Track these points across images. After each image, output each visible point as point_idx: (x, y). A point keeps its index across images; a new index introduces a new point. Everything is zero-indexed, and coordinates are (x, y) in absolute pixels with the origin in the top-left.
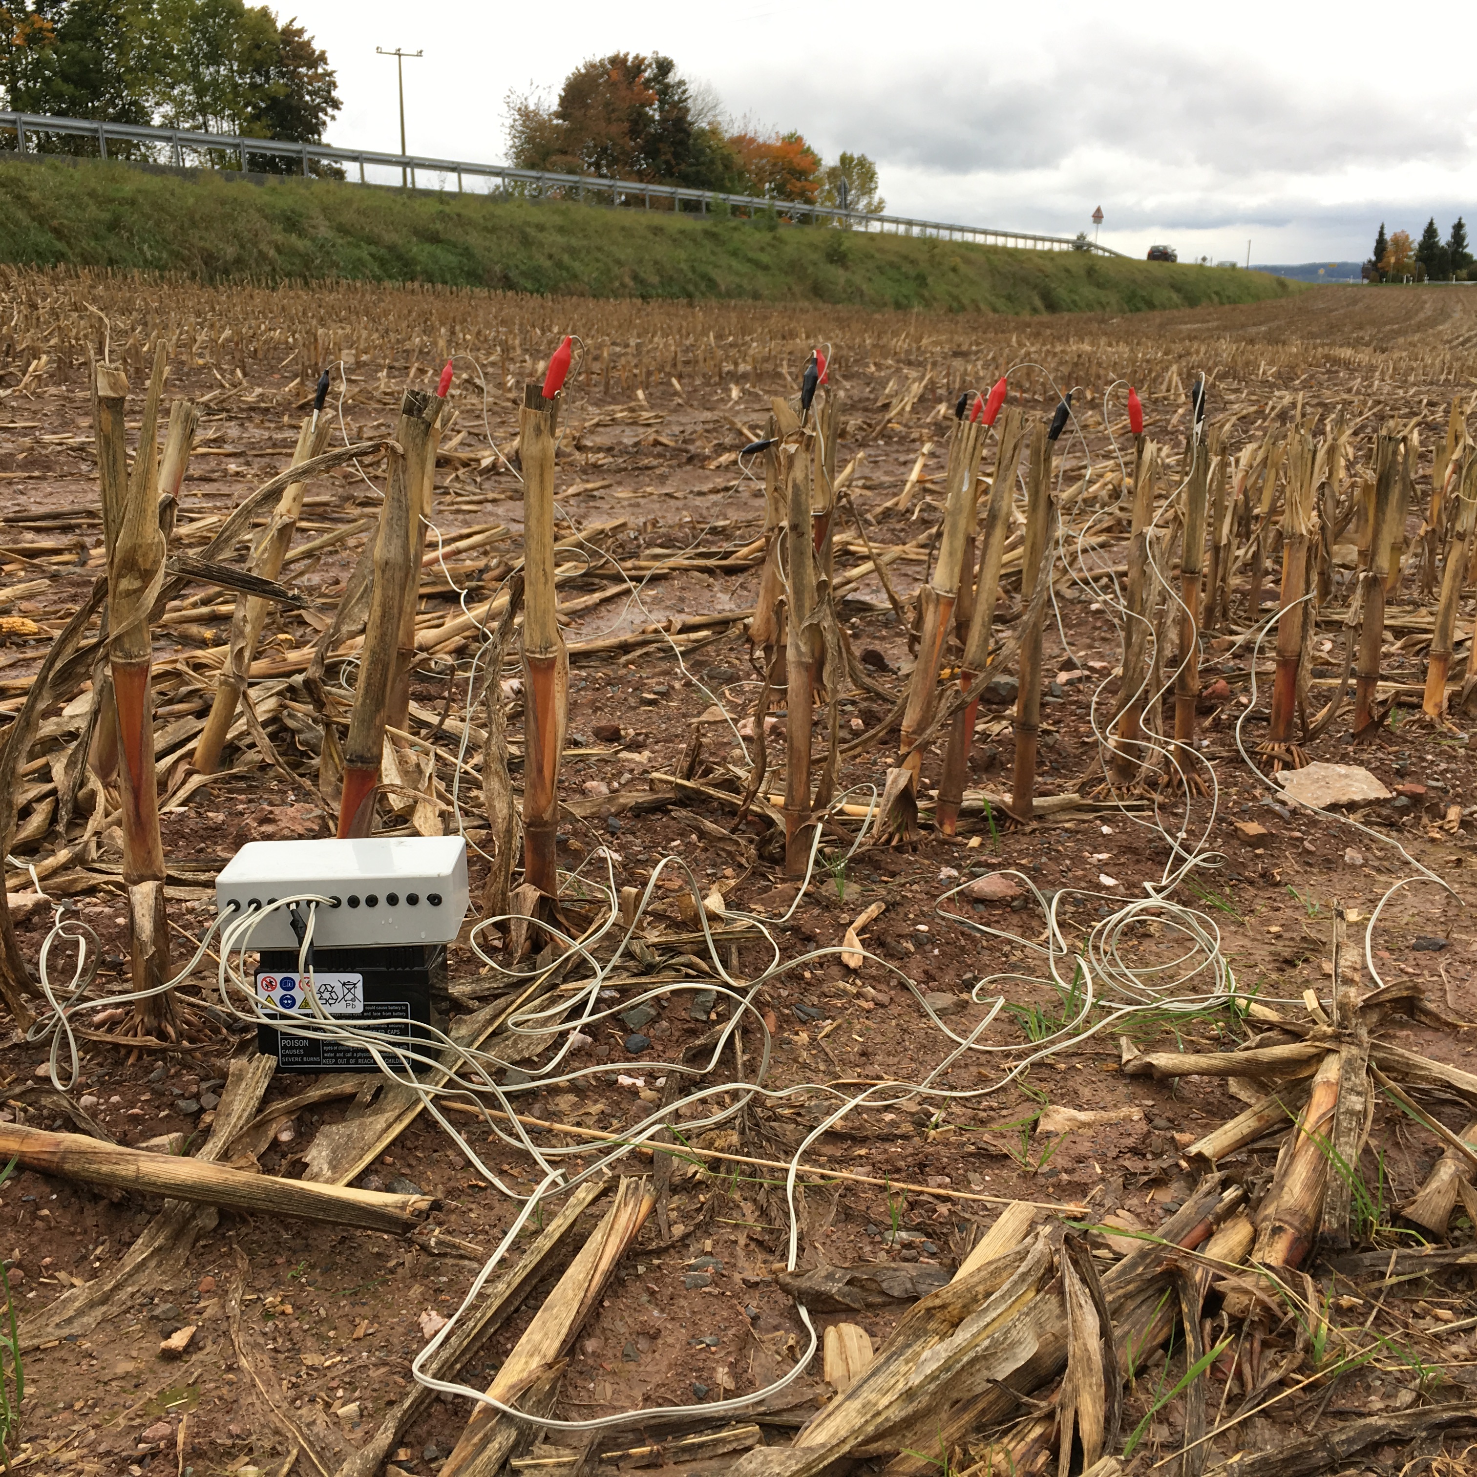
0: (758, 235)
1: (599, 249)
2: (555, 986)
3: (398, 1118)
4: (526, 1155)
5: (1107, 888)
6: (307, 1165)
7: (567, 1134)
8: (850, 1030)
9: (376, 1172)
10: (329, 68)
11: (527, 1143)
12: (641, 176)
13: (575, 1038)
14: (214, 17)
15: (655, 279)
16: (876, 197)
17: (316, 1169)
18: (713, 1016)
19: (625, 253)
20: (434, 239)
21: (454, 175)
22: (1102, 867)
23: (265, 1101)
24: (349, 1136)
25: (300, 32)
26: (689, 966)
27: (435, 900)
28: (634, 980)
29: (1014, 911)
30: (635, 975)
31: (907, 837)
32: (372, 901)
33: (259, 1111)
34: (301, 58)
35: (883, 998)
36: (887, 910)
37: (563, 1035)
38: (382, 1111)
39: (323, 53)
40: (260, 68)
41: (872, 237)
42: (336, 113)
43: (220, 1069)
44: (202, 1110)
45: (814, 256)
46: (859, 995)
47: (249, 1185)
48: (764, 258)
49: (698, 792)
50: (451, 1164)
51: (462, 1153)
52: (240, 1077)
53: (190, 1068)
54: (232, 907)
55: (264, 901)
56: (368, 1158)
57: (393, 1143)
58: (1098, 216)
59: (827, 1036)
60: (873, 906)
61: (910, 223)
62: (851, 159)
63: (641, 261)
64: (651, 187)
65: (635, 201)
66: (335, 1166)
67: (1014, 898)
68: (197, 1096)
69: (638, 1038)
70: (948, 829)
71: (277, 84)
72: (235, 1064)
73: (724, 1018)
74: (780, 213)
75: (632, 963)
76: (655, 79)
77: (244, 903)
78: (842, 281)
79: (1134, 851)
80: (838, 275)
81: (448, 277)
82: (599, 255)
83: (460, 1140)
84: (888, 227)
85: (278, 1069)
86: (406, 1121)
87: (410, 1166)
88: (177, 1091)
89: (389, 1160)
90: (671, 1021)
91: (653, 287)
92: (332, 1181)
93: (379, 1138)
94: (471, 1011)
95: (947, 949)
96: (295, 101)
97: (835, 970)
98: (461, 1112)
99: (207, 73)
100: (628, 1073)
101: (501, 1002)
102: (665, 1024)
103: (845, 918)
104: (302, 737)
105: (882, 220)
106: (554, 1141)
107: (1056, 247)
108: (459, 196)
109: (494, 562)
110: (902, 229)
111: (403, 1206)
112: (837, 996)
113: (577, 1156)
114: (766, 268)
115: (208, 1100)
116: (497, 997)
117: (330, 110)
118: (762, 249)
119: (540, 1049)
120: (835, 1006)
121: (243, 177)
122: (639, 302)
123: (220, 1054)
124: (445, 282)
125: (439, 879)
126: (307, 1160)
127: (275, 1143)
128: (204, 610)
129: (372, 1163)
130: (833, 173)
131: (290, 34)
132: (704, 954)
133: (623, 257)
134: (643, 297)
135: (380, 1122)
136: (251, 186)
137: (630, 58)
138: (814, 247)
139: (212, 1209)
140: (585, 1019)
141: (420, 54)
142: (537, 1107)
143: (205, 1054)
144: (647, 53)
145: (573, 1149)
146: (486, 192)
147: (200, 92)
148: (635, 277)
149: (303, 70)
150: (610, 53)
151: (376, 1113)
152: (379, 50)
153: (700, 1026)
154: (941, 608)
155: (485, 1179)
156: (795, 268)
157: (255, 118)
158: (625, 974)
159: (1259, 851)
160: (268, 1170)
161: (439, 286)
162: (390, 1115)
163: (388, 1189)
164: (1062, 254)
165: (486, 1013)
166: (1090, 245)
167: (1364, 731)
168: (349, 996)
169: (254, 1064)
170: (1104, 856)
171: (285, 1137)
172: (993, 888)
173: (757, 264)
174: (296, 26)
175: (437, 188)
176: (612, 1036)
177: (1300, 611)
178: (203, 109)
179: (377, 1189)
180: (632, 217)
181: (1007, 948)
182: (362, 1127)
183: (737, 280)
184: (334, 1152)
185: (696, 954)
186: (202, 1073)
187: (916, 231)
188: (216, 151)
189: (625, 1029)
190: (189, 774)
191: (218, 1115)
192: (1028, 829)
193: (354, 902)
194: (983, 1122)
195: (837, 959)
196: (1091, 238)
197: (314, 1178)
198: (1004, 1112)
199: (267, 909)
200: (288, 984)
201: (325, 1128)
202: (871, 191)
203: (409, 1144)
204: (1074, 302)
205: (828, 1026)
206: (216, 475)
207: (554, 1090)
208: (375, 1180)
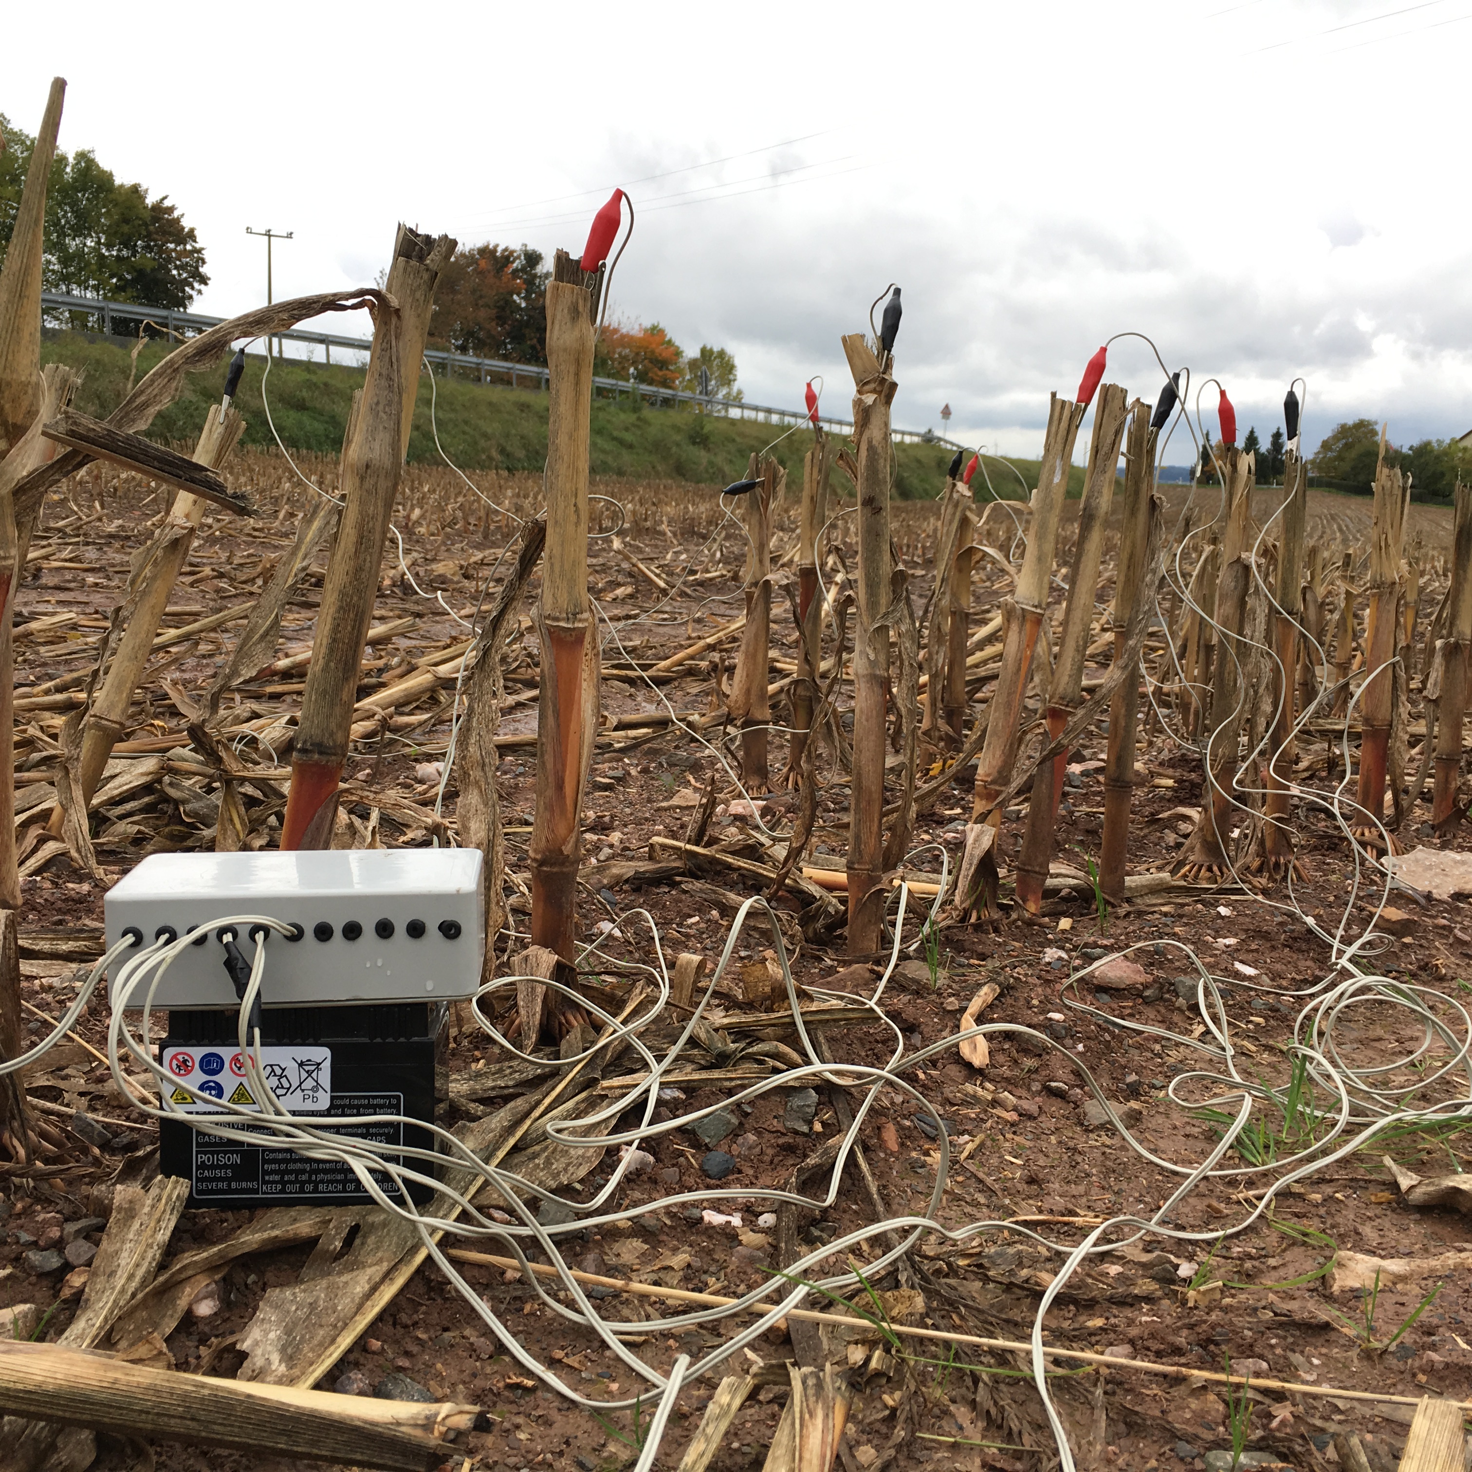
0: (623, 416)
1: (466, 422)
2: (591, 1083)
3: (388, 1276)
4: (590, 1333)
5: (1249, 978)
6: (243, 1356)
7: (644, 1297)
8: (997, 1149)
9: (357, 1365)
10: (198, 246)
11: (592, 1316)
12: (506, 358)
13: (630, 1157)
14: (84, 190)
15: (521, 454)
16: (736, 387)
17: (259, 1362)
18: (818, 1127)
19: (493, 427)
20: (301, 406)
21: (322, 347)
22: (1232, 953)
23: (170, 1251)
24: (313, 1306)
25: (171, 209)
26: (776, 1056)
27: (451, 930)
28: (704, 1075)
29: (1147, 1002)
30: (703, 1068)
31: (985, 914)
32: (352, 931)
33: (162, 1267)
34: (170, 234)
35: (1029, 1106)
36: (1001, 995)
37: (612, 1154)
38: (357, 1266)
39: (192, 230)
40: (127, 243)
41: (733, 422)
42: (202, 287)
43: (99, 1201)
44: (67, 1267)
45: (678, 438)
46: (995, 1103)
47: (154, 1389)
48: (628, 437)
49: (713, 861)
50: (472, 1350)
51: (488, 1332)
52: (130, 1213)
53: (47, 1202)
54: (130, 939)
55: (179, 928)
56: (346, 1341)
57: (380, 1317)
58: (946, 412)
59: (971, 1157)
60: (985, 989)
61: (769, 411)
62: (711, 351)
63: (507, 436)
64: (518, 366)
65: (502, 379)
66: (290, 1355)
67: (1146, 986)
68: (59, 1245)
69: (717, 1158)
70: (1032, 907)
71: (145, 258)
72: (123, 1193)
73: (834, 1129)
74: (644, 397)
75: (695, 1052)
76: (523, 270)
77: (148, 932)
78: (704, 461)
79: (1265, 936)
80: (702, 456)
81: (313, 442)
82: (467, 429)
83: (483, 1307)
84: (749, 414)
85: (191, 1202)
86: (400, 1281)
87: (407, 1354)
88: (25, 1237)
89: (376, 1344)
90: (758, 1133)
91: (519, 460)
92: (291, 1381)
93: (359, 1308)
94: (475, 1119)
95: (1092, 1044)
96: (161, 275)
97: (953, 1070)
98: (480, 1266)
99: (73, 244)
100: (717, 1205)
101: (519, 1104)
102: (751, 1137)
103: (952, 1003)
104: (188, 807)
105: (742, 407)
106: (626, 1312)
107: (908, 439)
108: (327, 366)
109: (395, 661)
110: (761, 416)
111: (428, 1424)
112: (964, 1103)
113: (666, 1335)
114: (631, 446)
115: (77, 1250)
116: (508, 1099)
117: (196, 285)
118: (627, 429)
119: (582, 1172)
120: (966, 1117)
121: (106, 339)
122: (505, 473)
123: (94, 1179)
124: (309, 448)
125: (457, 898)
126: (245, 1346)
127: (189, 1320)
128: (59, 697)
129: (350, 1351)
130: (693, 364)
131: (160, 211)
132: (792, 1040)
133: (489, 431)
134: (509, 470)
135: (360, 1282)
136: (115, 349)
137: (499, 249)
138: (677, 429)
139: (85, 1435)
140: (645, 1130)
141: (290, 236)
142: (590, 1258)
143: (70, 1183)
144: (515, 245)
145: (658, 1324)
146: (354, 364)
147: (65, 261)
148: (503, 451)
149: (172, 246)
150: (480, 244)
151: (351, 1267)
152: (249, 231)
153: (800, 1140)
154: (1028, 626)
155: (529, 1374)
156: (659, 447)
157: (118, 289)
158: (689, 1068)
159: (1408, 940)
160: (182, 1366)
161: (304, 452)
162: (375, 1272)
163: (378, 1392)
164: (912, 445)
165: (500, 1118)
166: (940, 439)
167: (1446, 822)
168: (309, 1084)
169: (154, 1191)
170: (1231, 941)
171: (205, 1309)
172: (1119, 973)
173: (621, 442)
174: (167, 203)
175: (304, 358)
176: (682, 1154)
177: (1390, 673)
178: (66, 278)
179: (361, 1393)
180: (497, 393)
181: (1157, 1047)
182: (333, 1291)
183: (602, 456)
184: (288, 1332)
185: (781, 1040)
186: (68, 1209)
187: (775, 418)
188: (78, 316)
189: (697, 1144)
190: (42, 840)
191: (95, 1274)
192: (1122, 912)
193: (323, 932)
194: (1249, 1277)
195: (954, 1056)
196: (938, 433)
197: (256, 1377)
198: (1272, 1262)
199: (184, 941)
200: (212, 1065)
201: (273, 1294)
202: (729, 383)
203: (404, 1318)
204: (925, 491)
205: (967, 1144)
206: (72, 585)
207: (611, 1233)
208: (358, 1378)
